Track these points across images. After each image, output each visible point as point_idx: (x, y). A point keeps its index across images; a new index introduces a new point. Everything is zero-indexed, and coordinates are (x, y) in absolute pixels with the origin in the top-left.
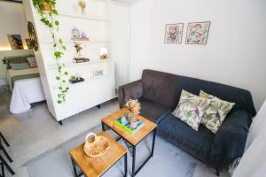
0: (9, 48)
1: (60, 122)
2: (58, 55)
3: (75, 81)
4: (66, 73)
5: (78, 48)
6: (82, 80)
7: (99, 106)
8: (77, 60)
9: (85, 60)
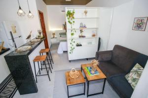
0: (62, 29)
1: (70, 61)
2: (72, 34)
3: (78, 45)
4: (74, 42)
5: (81, 31)
6: (81, 45)
7: (87, 59)
8: (80, 37)
9: (83, 37)
